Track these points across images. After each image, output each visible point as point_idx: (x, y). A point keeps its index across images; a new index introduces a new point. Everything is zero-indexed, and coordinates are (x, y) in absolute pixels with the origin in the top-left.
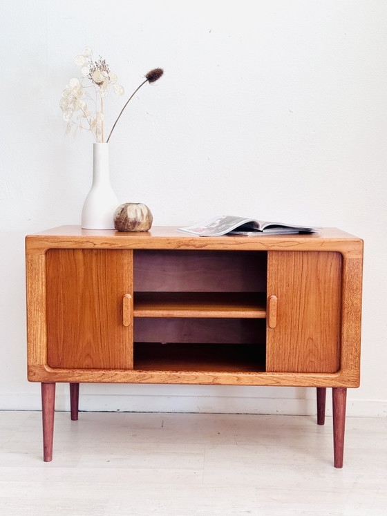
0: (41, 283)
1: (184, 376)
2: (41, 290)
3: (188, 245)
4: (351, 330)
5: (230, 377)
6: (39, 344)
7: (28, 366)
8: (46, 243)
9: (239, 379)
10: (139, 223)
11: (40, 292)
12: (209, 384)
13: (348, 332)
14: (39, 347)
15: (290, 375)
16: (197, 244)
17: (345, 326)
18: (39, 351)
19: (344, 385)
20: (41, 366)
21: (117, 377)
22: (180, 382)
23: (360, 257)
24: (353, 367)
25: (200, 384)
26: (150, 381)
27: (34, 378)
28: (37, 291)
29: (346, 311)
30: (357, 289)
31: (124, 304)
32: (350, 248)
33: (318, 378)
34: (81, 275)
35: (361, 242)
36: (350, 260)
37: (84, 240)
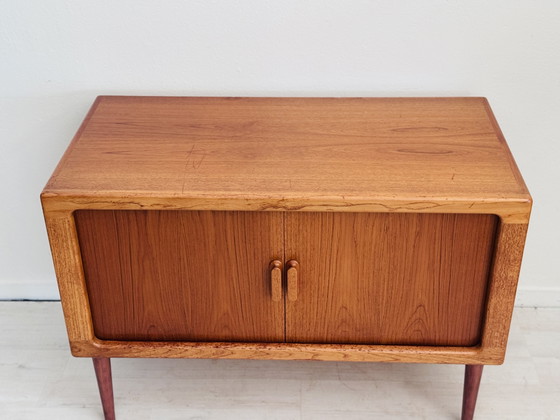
0: (71, 251)
1: (275, 353)
2: (74, 259)
3: (275, 207)
4: (501, 306)
5: (334, 353)
6: (80, 319)
7: (70, 343)
8: (71, 204)
9: (346, 355)
11: (73, 262)
12: (308, 359)
13: (495, 308)
14: (80, 322)
15: (412, 351)
16: (290, 205)
18: (81, 326)
19: (480, 363)
20: (87, 342)
21: (187, 353)
22: (269, 358)
23: (524, 222)
24: (498, 345)
25: (296, 360)
26: (230, 357)
27: (80, 353)
28: (67, 260)
29: (495, 285)
30: (515, 260)
32: (511, 211)
33: (450, 355)
35: (528, 203)
36: (509, 225)
37: (126, 200)
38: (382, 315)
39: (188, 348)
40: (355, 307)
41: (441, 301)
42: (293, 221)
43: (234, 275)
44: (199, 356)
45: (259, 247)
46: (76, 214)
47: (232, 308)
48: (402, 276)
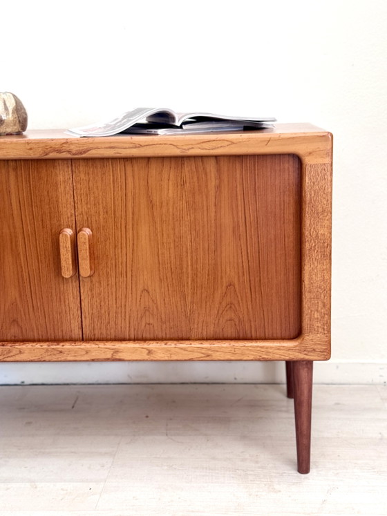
1: (69, 350)
3: (59, 151)
4: (316, 275)
5: (136, 349)
9: (150, 352)
12: (107, 360)
13: (311, 279)
15: (226, 344)
16: (74, 148)
17: (307, 269)
19: (307, 357)
22: (63, 359)
23: (327, 160)
24: (320, 330)
25: (93, 360)
26: (17, 358)
29: (307, 246)
30: (324, 211)
31: (61, 244)
32: (311, 147)
33: (267, 348)
35: (328, 138)
36: (311, 166)
38: (189, 299)
40: (158, 291)
41: (252, 278)
42: (83, 176)
43: (21, 249)
45: (47, 211)
47: (20, 296)
48: (206, 245)
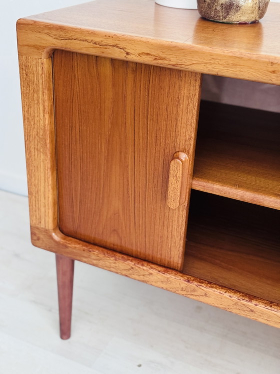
6: (42, 199)
8: (48, 37)
10: (238, 7)
11: (42, 122)
14: (42, 204)
18: (43, 210)
20: (46, 231)
21: (151, 278)
26: (201, 299)
27: (38, 243)
28: (36, 119)
34: (108, 104)
37: (111, 42)
39: (154, 272)
44: (164, 286)
46: (55, 54)
